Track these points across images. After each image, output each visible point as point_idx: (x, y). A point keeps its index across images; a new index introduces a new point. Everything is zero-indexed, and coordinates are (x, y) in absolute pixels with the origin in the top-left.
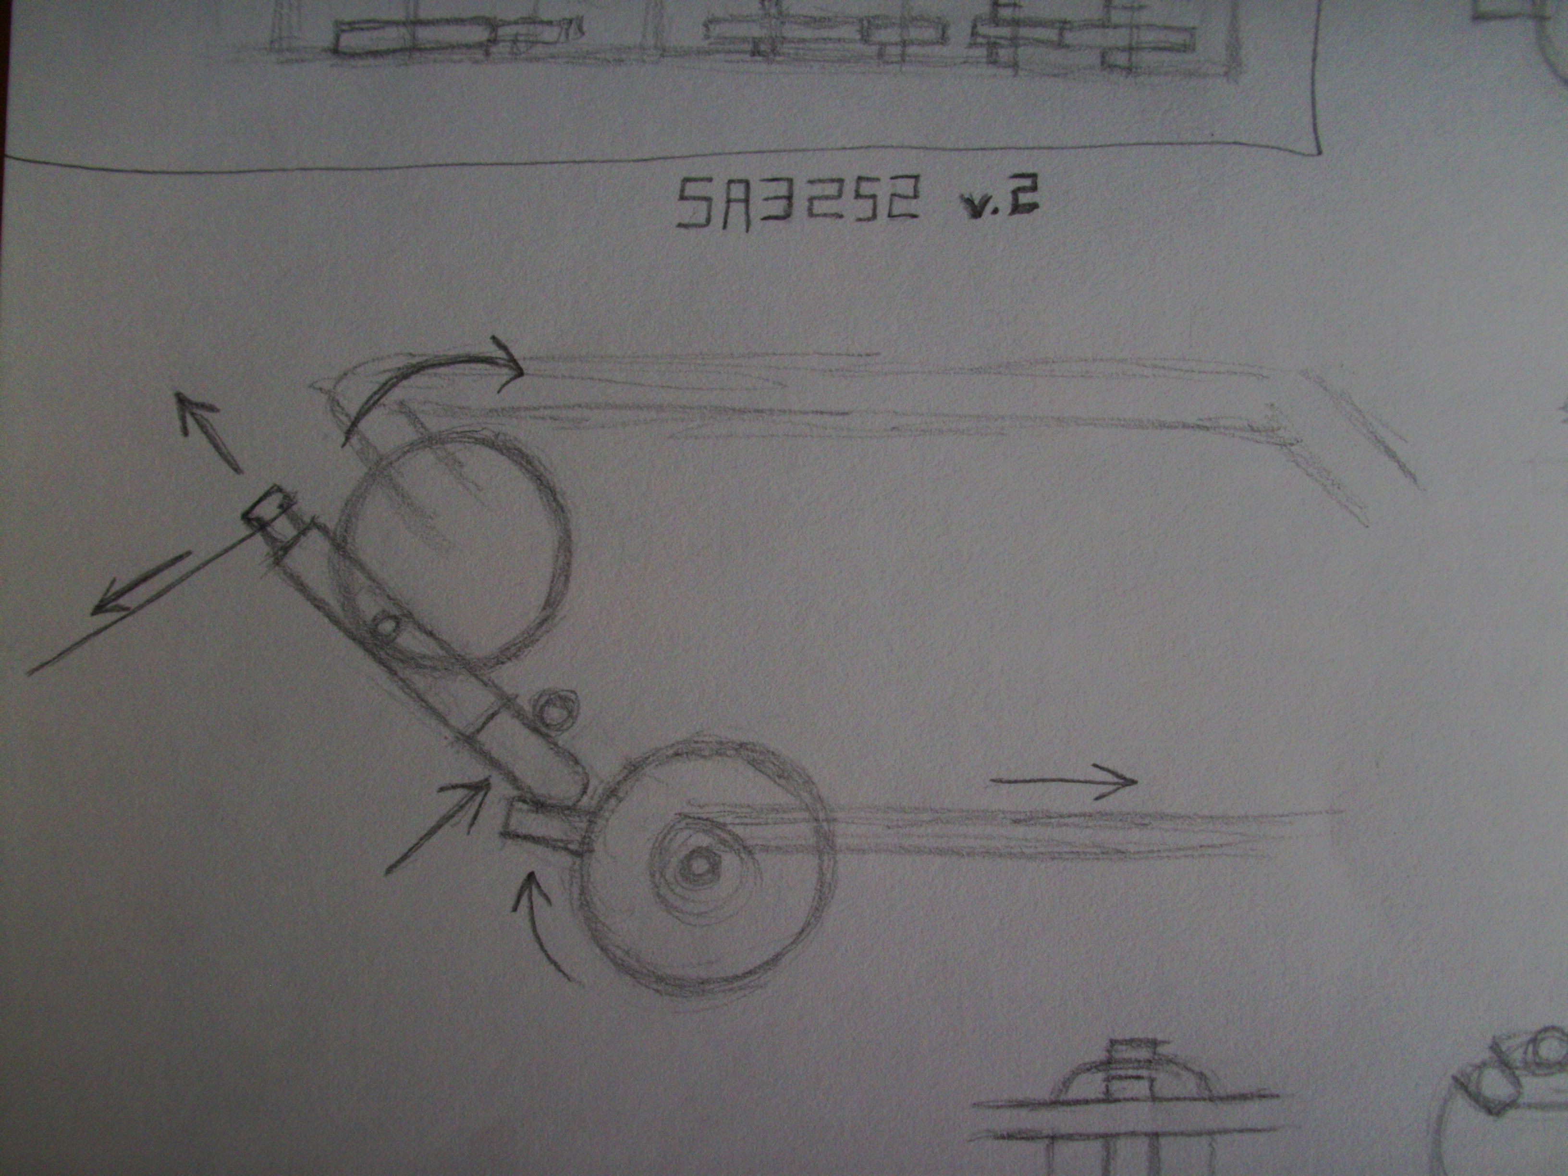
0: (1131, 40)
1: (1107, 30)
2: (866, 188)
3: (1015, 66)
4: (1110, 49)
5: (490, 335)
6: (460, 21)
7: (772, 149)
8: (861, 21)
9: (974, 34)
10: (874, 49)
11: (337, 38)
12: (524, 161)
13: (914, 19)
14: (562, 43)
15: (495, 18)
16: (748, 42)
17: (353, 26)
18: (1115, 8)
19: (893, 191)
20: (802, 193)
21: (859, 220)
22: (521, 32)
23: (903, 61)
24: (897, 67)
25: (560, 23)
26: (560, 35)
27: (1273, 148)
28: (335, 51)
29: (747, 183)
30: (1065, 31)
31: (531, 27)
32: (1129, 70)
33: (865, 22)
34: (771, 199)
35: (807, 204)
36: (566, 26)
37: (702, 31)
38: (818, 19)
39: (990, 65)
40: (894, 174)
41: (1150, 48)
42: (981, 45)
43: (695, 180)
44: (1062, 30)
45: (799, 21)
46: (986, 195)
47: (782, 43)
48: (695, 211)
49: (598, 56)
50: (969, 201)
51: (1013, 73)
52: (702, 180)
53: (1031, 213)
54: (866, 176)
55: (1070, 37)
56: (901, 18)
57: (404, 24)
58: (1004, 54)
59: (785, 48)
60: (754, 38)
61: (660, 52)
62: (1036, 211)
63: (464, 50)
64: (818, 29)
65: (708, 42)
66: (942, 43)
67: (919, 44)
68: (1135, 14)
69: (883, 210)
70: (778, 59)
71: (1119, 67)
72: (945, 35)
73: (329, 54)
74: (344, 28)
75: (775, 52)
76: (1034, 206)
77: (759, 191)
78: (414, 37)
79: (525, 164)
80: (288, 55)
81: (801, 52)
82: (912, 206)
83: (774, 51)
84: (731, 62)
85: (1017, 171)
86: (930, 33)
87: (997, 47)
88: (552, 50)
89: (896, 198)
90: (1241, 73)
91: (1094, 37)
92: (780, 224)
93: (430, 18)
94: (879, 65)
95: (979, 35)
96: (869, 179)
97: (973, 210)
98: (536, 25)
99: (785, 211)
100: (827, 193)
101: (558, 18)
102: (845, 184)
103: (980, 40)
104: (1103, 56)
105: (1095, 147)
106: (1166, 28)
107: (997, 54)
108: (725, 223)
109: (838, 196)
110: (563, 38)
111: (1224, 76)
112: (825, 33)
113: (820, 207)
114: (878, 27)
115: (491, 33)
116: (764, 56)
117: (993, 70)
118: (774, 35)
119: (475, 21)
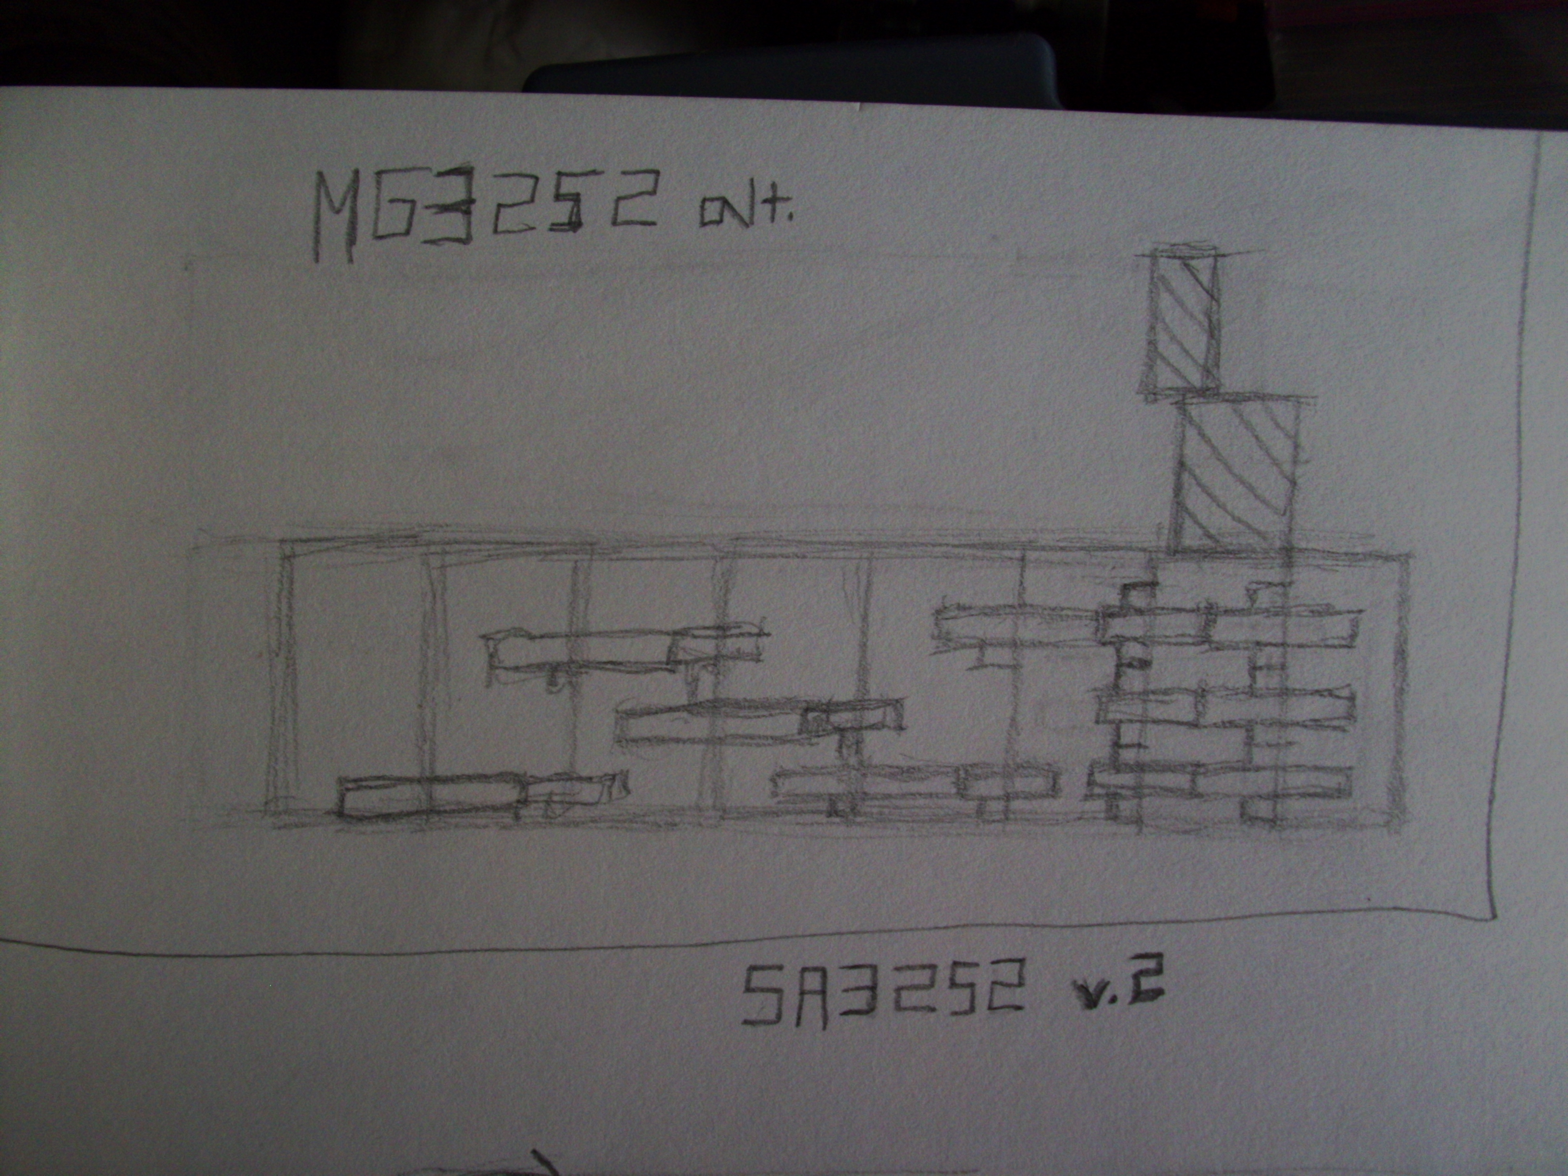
0: (1276, 785)
1: (1248, 774)
2: (963, 976)
3: (1138, 821)
4: (1251, 797)
5: (531, 1149)
6: (484, 778)
7: (853, 929)
8: (957, 770)
9: (1090, 783)
10: (972, 805)
11: (342, 800)
12: (563, 946)
13: (1020, 766)
14: (605, 804)
15: (525, 773)
16: (824, 800)
17: (359, 783)
18: (1257, 745)
19: (992, 979)
20: (887, 982)
21: (955, 1013)
22: (556, 791)
23: (1007, 819)
24: (999, 826)
25: (601, 779)
26: (601, 794)
27: (1439, 912)
28: (340, 813)
29: (823, 972)
30: (1198, 777)
31: (569, 784)
32: (1273, 822)
33: (962, 773)
34: (852, 990)
35: (894, 995)
36: (608, 783)
37: (769, 786)
38: (905, 769)
39: (1109, 822)
40: (995, 958)
41: (1299, 794)
42: (1099, 796)
43: (762, 968)
44: (1194, 774)
45: (883, 772)
46: (1103, 980)
47: (864, 799)
48: (765, 1005)
49: (647, 819)
50: (1083, 989)
51: (1136, 830)
52: (770, 968)
53: (1155, 1001)
54: (962, 960)
55: (1202, 783)
56: (1004, 767)
57: (419, 781)
58: (1126, 807)
59: (865, 807)
60: (831, 795)
61: (719, 813)
62: (1161, 998)
63: (490, 813)
64: (905, 781)
65: (776, 800)
66: (1053, 797)
67: (1026, 798)
68: (1282, 753)
69: (982, 1002)
70: (859, 819)
71: (1263, 819)
72: (1057, 787)
73: (333, 817)
74: (350, 786)
75: (856, 811)
76: (1158, 993)
77: (838, 981)
78: (430, 797)
79: (565, 949)
80: (286, 819)
81: (886, 811)
82: (1017, 996)
83: (854, 810)
84: (804, 825)
85: (1139, 950)
86: (1039, 784)
87: (1117, 797)
88: (595, 812)
89: (998, 987)
90: (1405, 822)
91: (1231, 782)
92: (864, 1019)
93: (449, 774)
94: (978, 825)
95: (1097, 784)
96: (965, 965)
97: (1087, 999)
98: (574, 782)
99: (868, 1004)
100: (916, 982)
101: (600, 774)
102: (938, 969)
103: (1097, 790)
104: (1242, 805)
105: (1231, 918)
106: (1317, 768)
107: (1117, 806)
108: (799, 1018)
109: (929, 985)
110: (605, 798)
111: (1385, 826)
112: (914, 787)
113: (909, 998)
114: (977, 777)
115: (520, 793)
116: (842, 816)
117: (1111, 828)
118: (853, 791)
119: (502, 777)
